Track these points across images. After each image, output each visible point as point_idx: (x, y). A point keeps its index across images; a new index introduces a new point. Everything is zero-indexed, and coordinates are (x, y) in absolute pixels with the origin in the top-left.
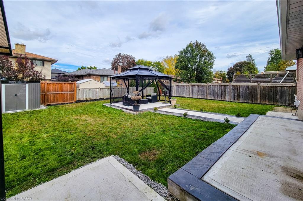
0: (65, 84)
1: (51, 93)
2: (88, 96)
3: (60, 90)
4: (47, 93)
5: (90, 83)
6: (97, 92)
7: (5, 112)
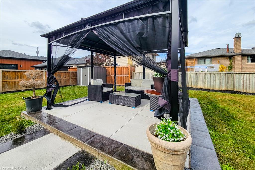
1: (113, 75)
7: (82, 85)
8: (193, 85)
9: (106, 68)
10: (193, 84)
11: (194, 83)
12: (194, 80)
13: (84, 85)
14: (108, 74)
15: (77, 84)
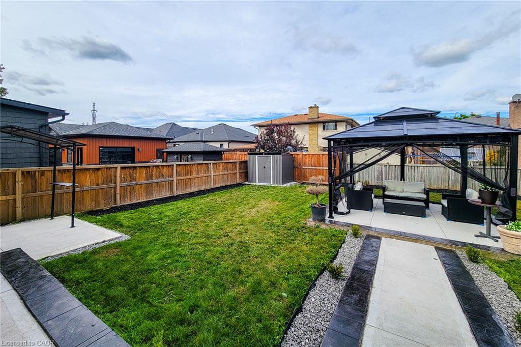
0: (323, 155)
1: (307, 167)
2: (363, 177)
3: (317, 163)
4: (303, 167)
5: (366, 154)
6: (382, 171)
7: (257, 183)
8: (450, 187)
9: (293, 155)
10: (450, 184)
11: (452, 183)
12: (453, 178)
13: (261, 184)
14: (296, 164)
15: (247, 181)
